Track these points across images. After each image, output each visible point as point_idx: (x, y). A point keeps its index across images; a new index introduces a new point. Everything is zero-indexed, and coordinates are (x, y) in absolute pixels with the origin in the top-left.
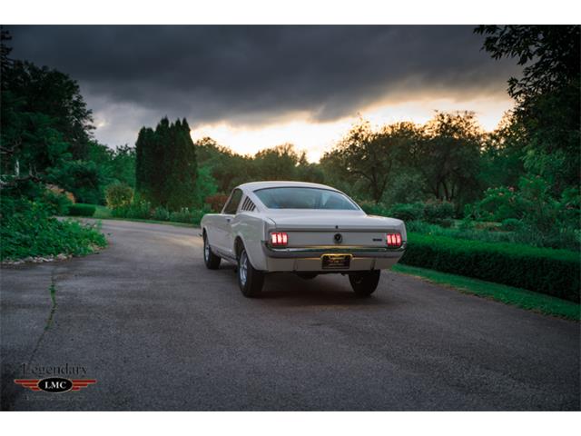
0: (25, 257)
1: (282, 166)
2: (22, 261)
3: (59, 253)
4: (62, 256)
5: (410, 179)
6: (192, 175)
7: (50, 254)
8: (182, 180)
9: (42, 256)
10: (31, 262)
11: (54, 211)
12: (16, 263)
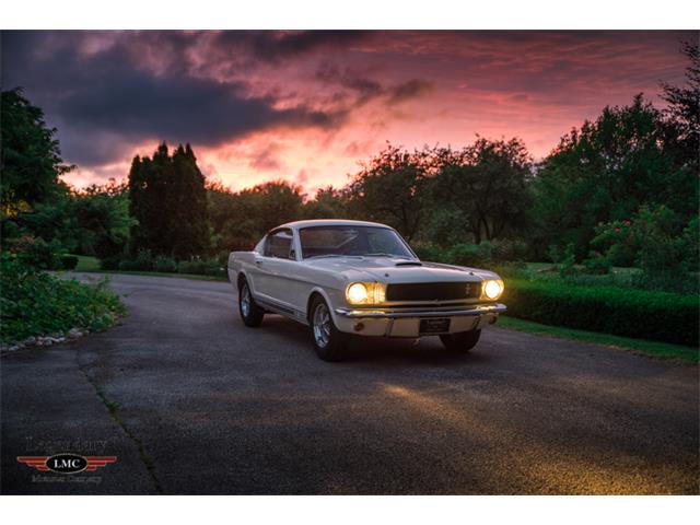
0: (25, 337)
1: (285, 204)
2: (22, 345)
3: (71, 327)
4: (75, 332)
5: (450, 215)
6: (202, 214)
7: (57, 330)
8: (189, 221)
9: (46, 333)
10: (34, 345)
11: (44, 265)
12: (12, 349)
